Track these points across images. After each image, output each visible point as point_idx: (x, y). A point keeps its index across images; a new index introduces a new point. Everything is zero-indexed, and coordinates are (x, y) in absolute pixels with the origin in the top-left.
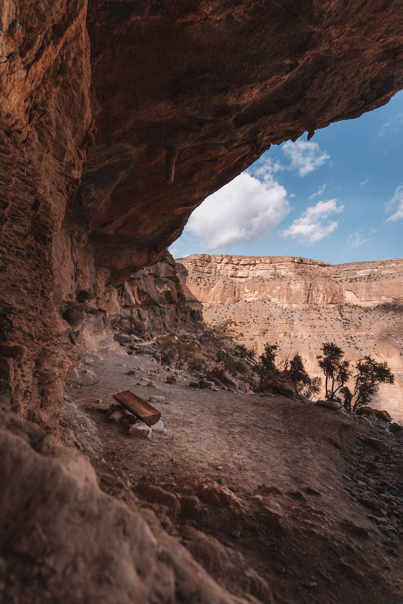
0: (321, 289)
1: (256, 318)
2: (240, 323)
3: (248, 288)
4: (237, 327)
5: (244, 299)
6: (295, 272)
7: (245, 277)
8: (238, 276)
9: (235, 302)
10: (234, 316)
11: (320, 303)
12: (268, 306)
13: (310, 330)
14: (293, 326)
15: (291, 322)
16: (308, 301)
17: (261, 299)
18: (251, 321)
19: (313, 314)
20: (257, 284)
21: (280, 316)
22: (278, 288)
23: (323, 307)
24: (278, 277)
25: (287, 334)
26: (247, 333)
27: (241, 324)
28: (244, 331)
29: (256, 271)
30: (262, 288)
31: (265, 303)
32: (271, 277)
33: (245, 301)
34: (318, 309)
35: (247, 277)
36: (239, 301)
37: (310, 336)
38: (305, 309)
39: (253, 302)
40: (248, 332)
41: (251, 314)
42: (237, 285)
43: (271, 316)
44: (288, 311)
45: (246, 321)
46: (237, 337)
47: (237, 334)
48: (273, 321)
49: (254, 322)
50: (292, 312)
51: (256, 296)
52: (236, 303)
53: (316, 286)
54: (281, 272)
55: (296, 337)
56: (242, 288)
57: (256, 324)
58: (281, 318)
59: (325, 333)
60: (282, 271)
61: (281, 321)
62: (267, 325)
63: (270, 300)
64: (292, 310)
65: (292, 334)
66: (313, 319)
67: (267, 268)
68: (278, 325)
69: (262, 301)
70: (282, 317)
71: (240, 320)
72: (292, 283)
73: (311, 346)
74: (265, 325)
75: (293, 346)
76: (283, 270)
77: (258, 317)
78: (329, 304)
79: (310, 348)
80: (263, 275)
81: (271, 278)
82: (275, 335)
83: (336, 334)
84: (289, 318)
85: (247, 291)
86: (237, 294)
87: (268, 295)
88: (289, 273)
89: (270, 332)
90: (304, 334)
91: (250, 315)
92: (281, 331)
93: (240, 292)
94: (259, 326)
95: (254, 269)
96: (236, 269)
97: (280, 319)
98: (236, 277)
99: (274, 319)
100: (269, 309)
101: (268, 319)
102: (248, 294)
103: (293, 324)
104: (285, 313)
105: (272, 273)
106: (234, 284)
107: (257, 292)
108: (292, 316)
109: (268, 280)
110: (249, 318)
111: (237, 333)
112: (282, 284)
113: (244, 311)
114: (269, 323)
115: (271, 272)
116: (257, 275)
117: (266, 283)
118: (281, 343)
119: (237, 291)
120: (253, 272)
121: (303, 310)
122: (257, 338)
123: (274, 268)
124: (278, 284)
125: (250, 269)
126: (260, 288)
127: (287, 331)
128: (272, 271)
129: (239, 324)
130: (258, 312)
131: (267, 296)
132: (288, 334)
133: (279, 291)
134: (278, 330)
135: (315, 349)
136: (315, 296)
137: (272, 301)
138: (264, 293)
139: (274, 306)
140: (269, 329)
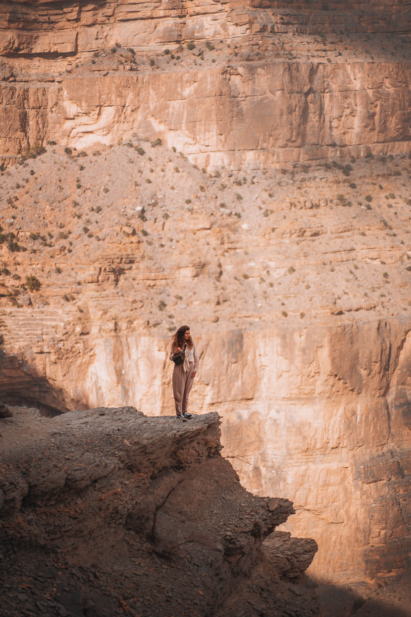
0: (357, 85)
1: (94, 217)
2: (34, 237)
3: (74, 99)
4: (20, 256)
5: (63, 142)
6: (251, 23)
7: (65, 55)
8: (37, 49)
9: (24, 159)
10: (13, 212)
11: (354, 141)
12: (149, 165)
13: (295, 248)
14: (233, 237)
15: (230, 220)
16: (302, 135)
17: (126, 137)
18: (76, 226)
19: (323, 183)
20: (108, 79)
21: (189, 202)
22: (188, 91)
23: (369, 155)
24: (191, 47)
25: (206, 269)
26: (54, 275)
27: (37, 245)
28: (47, 269)
29: (106, 28)
30: (130, 96)
31: (141, 152)
32: (164, 48)
33: (68, 151)
34: (347, 162)
35: (73, 54)
36: (42, 151)
37: (292, 270)
38: (290, 167)
39: (97, 154)
40: (59, 271)
41: (78, 200)
42: (33, 87)
43: (155, 205)
44: (224, 179)
45: (56, 231)
46: (17, 293)
47: (17, 283)
48: (159, 224)
49: (86, 230)
50: (239, 184)
51: (108, 129)
52: (30, 161)
53: (335, 75)
54: (202, 27)
55: (246, 277)
56: (51, 98)
57: (93, 239)
58: (191, 211)
59: (353, 254)
60: (207, 20)
61: (189, 224)
62: (134, 239)
63: (159, 142)
64: (241, 175)
65: (228, 268)
66: (318, 206)
67: (149, 14)
68: (176, 237)
69: (131, 145)
70: (196, 205)
71: (34, 228)
72: (241, 70)
73: (291, 306)
74: (126, 240)
75: (225, 310)
76: (209, 18)
77: (105, 210)
78: (394, 140)
79: (285, 314)
80: (136, 41)
81: (167, 52)
82: (160, 275)
83: (398, 253)
84: (223, 205)
85: (72, 109)
86: (32, 123)
87: (152, 120)
88: (232, 29)
89: (142, 265)
90: (272, 264)
91: (76, 204)
92: (186, 259)
93: (44, 116)
94: (99, 248)
95: (100, 18)
96: (26, 21)
97: (187, 214)
98: (30, 56)
99: (166, 216)
100: (152, 177)
101: (142, 215)
102: (78, 121)
103: (235, 231)
104: (212, 190)
105: (168, 31)
106: (18, 86)
107: (108, 113)
108: (239, 198)
109: (152, 63)
110: (69, 219)
111: (18, 278)
112: (200, 76)
113: (51, 190)
114: (145, 234)
115: (166, 30)
116: (112, 43)
117: (146, 72)
118: (181, 305)
119: (32, 113)
120: (93, 30)
121: (284, 172)
122: (90, 291)
123: (174, 13)
124: (186, 77)
125: (83, 22)
126: (120, 95)
127: (209, 258)
128: (170, 22)
129: (30, 245)
130: (106, 191)
131: (148, 126)
132: (213, 268)
133: (191, 104)
134: (175, 258)
135: (302, 315)
136: (335, 113)
137: (170, 146)
138: (139, 116)
139: (171, 165)
140: (138, 255)
